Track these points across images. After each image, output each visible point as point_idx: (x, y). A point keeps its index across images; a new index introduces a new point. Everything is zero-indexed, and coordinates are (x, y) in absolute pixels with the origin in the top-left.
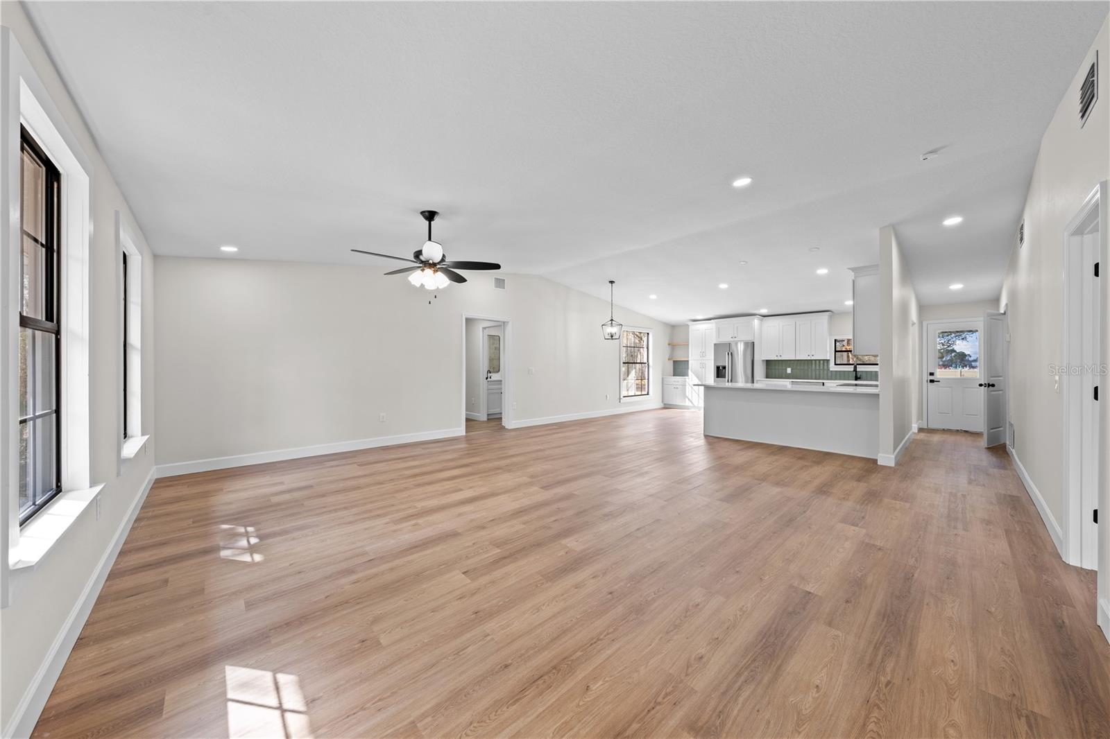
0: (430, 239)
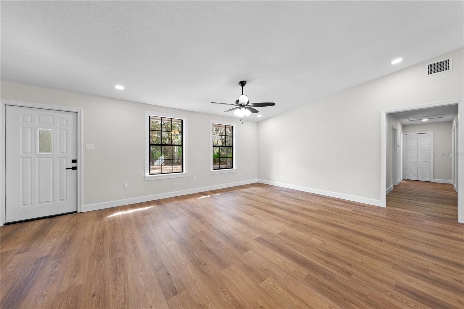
0: (243, 94)
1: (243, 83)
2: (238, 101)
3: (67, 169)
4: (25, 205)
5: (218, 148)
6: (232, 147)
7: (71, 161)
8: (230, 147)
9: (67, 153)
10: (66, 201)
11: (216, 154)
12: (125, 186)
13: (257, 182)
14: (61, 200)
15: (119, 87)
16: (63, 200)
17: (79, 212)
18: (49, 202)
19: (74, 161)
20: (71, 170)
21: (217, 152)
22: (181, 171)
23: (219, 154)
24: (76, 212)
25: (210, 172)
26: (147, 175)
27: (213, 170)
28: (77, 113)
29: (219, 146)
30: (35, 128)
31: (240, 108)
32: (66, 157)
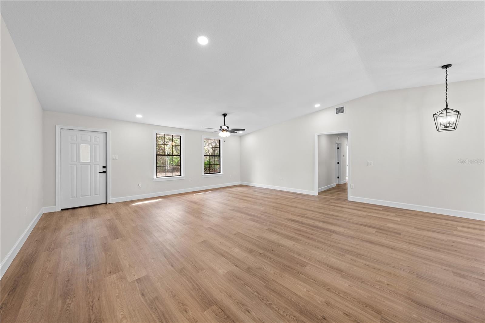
1: (225, 115)
2: (221, 127)
3: (100, 172)
4: (73, 197)
5: (208, 157)
6: (220, 156)
7: (102, 167)
8: (218, 156)
9: (99, 162)
10: (99, 195)
11: (207, 163)
12: (139, 185)
13: (240, 184)
14: (96, 195)
15: (139, 116)
16: (97, 194)
17: (108, 203)
18: (88, 195)
19: (104, 167)
20: (102, 173)
21: (207, 160)
22: (180, 175)
23: (209, 162)
24: (106, 203)
25: (202, 176)
26: (155, 177)
27: (205, 174)
28: (106, 133)
29: (209, 156)
30: (79, 144)
31: (223, 131)
32: (99, 164)
